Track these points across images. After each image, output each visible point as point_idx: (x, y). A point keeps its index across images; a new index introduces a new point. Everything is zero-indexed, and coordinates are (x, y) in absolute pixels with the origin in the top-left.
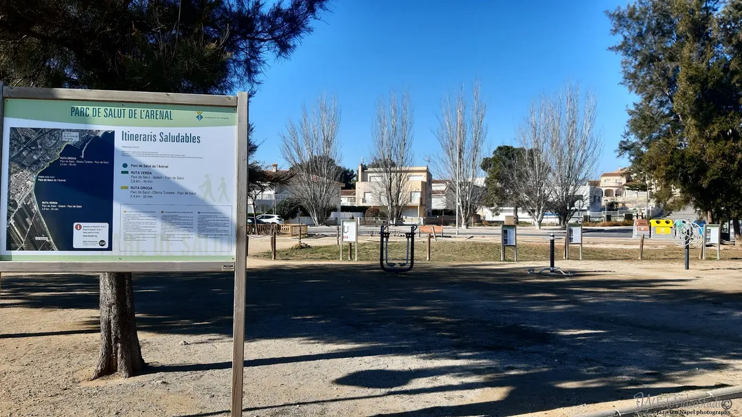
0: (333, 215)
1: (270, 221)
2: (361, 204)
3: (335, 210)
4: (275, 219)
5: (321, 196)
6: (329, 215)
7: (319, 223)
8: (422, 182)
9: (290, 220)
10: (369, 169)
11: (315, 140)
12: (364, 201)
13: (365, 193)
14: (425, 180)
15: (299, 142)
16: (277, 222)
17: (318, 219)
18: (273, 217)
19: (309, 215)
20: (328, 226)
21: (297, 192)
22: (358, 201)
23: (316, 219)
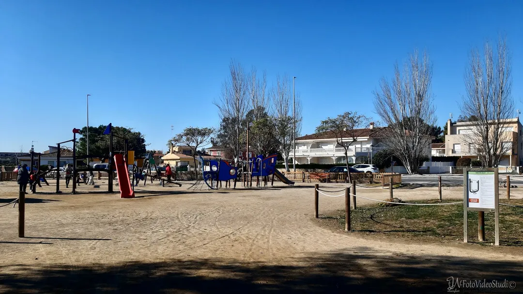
0: (425, 164)
1: (365, 170)
2: (451, 154)
3: (427, 159)
4: (370, 168)
5: (414, 146)
6: (421, 164)
7: (412, 172)
8: (514, 132)
9: (385, 169)
10: (458, 124)
11: (407, 96)
12: (453, 151)
13: (454, 145)
14: (516, 131)
15: (392, 97)
16: (372, 170)
17: (411, 168)
18: (368, 166)
19: (402, 165)
20: (421, 174)
21: (390, 144)
22: (447, 152)
23: (409, 168)
